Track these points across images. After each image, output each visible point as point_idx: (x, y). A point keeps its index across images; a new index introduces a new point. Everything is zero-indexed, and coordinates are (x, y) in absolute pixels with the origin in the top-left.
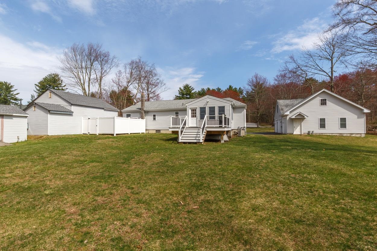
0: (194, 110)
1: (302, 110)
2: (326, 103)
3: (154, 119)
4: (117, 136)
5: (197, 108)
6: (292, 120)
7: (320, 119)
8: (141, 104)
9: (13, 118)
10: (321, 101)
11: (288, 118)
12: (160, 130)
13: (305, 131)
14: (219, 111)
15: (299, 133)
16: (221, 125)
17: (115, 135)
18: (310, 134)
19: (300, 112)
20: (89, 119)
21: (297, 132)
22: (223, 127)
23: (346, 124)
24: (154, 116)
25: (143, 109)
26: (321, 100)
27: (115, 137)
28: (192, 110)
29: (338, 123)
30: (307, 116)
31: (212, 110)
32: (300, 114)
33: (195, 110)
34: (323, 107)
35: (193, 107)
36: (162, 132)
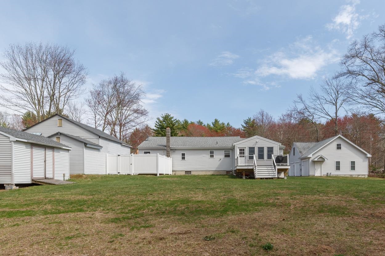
0: (242, 149)
1: (322, 153)
2: (341, 147)
3: (183, 158)
4: (160, 176)
5: (246, 147)
6: (314, 162)
7: (336, 162)
8: (167, 140)
9: (61, 152)
10: (337, 146)
11: (311, 160)
12: (191, 171)
13: (324, 173)
14: (268, 151)
15: (320, 175)
16: (286, 164)
17: (158, 175)
18: (329, 175)
19: (321, 155)
20: (119, 155)
21: (318, 174)
22: (288, 165)
23: (355, 166)
24: (183, 155)
25: (169, 147)
26: (337, 144)
27: (158, 177)
28: (240, 150)
29: (349, 165)
30: (327, 159)
31: (261, 150)
32: (321, 157)
33: (244, 150)
34: (339, 151)
35: (242, 146)
36: (193, 173)
